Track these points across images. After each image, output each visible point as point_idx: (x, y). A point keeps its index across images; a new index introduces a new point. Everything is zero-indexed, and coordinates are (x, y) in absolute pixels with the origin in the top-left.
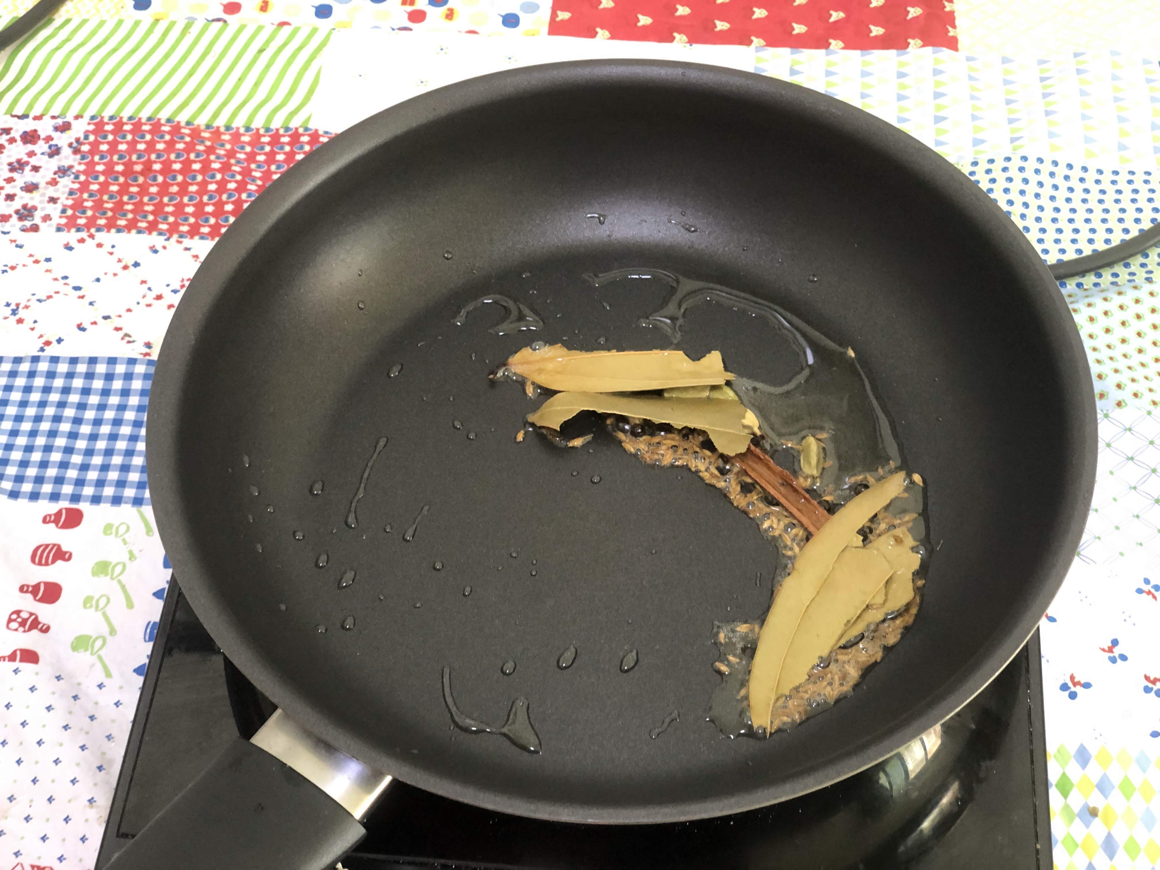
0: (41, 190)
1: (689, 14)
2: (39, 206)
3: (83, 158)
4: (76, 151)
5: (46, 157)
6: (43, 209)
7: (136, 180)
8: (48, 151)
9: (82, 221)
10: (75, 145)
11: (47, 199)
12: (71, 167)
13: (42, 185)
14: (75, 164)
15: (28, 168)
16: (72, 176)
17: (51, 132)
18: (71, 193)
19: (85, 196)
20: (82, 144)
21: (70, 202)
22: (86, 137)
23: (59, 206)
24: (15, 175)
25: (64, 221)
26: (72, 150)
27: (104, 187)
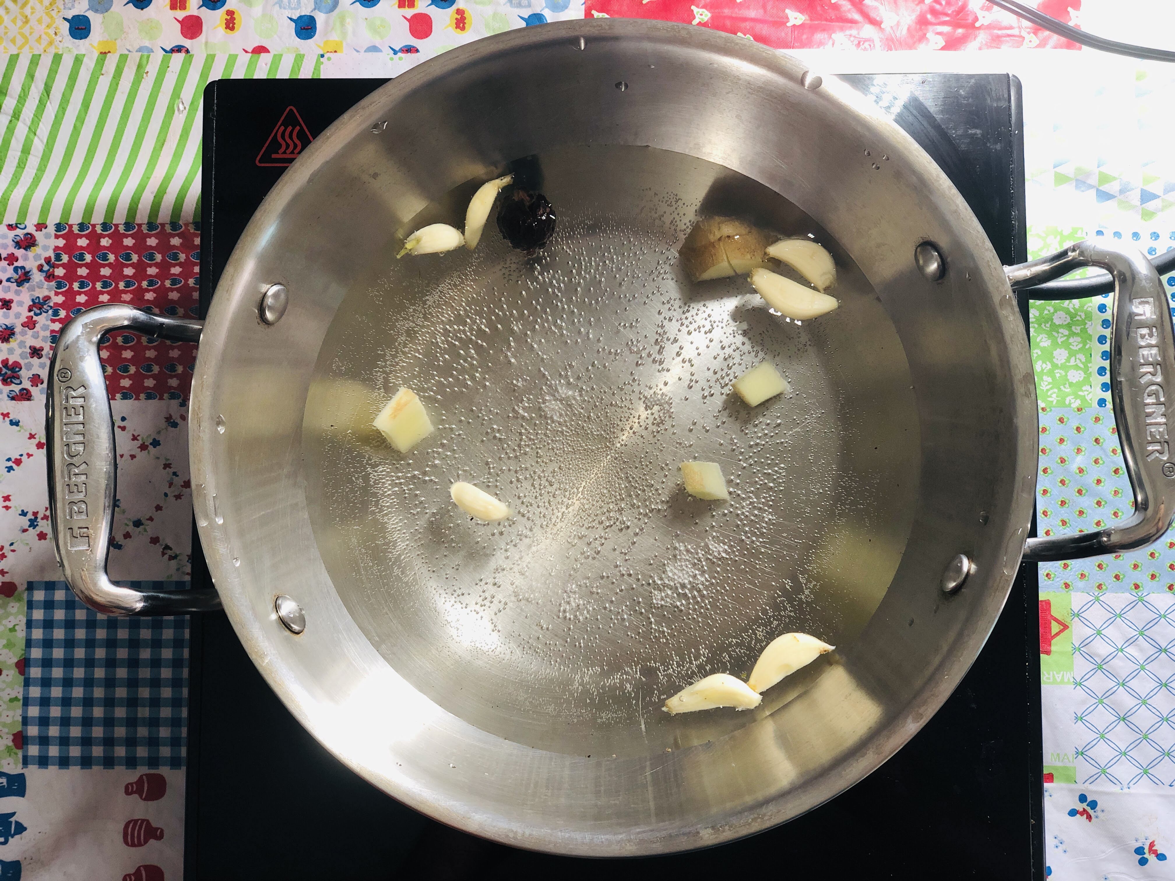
0: (18, 337)
2: (22, 362)
3: (59, 286)
4: (50, 277)
5: (14, 286)
6: (29, 367)
8: (16, 276)
10: (46, 268)
11: (28, 350)
12: (47, 298)
13: (18, 329)
16: (50, 312)
17: (12, 249)
20: (54, 266)
22: (58, 257)
23: (45, 361)
26: (44, 274)
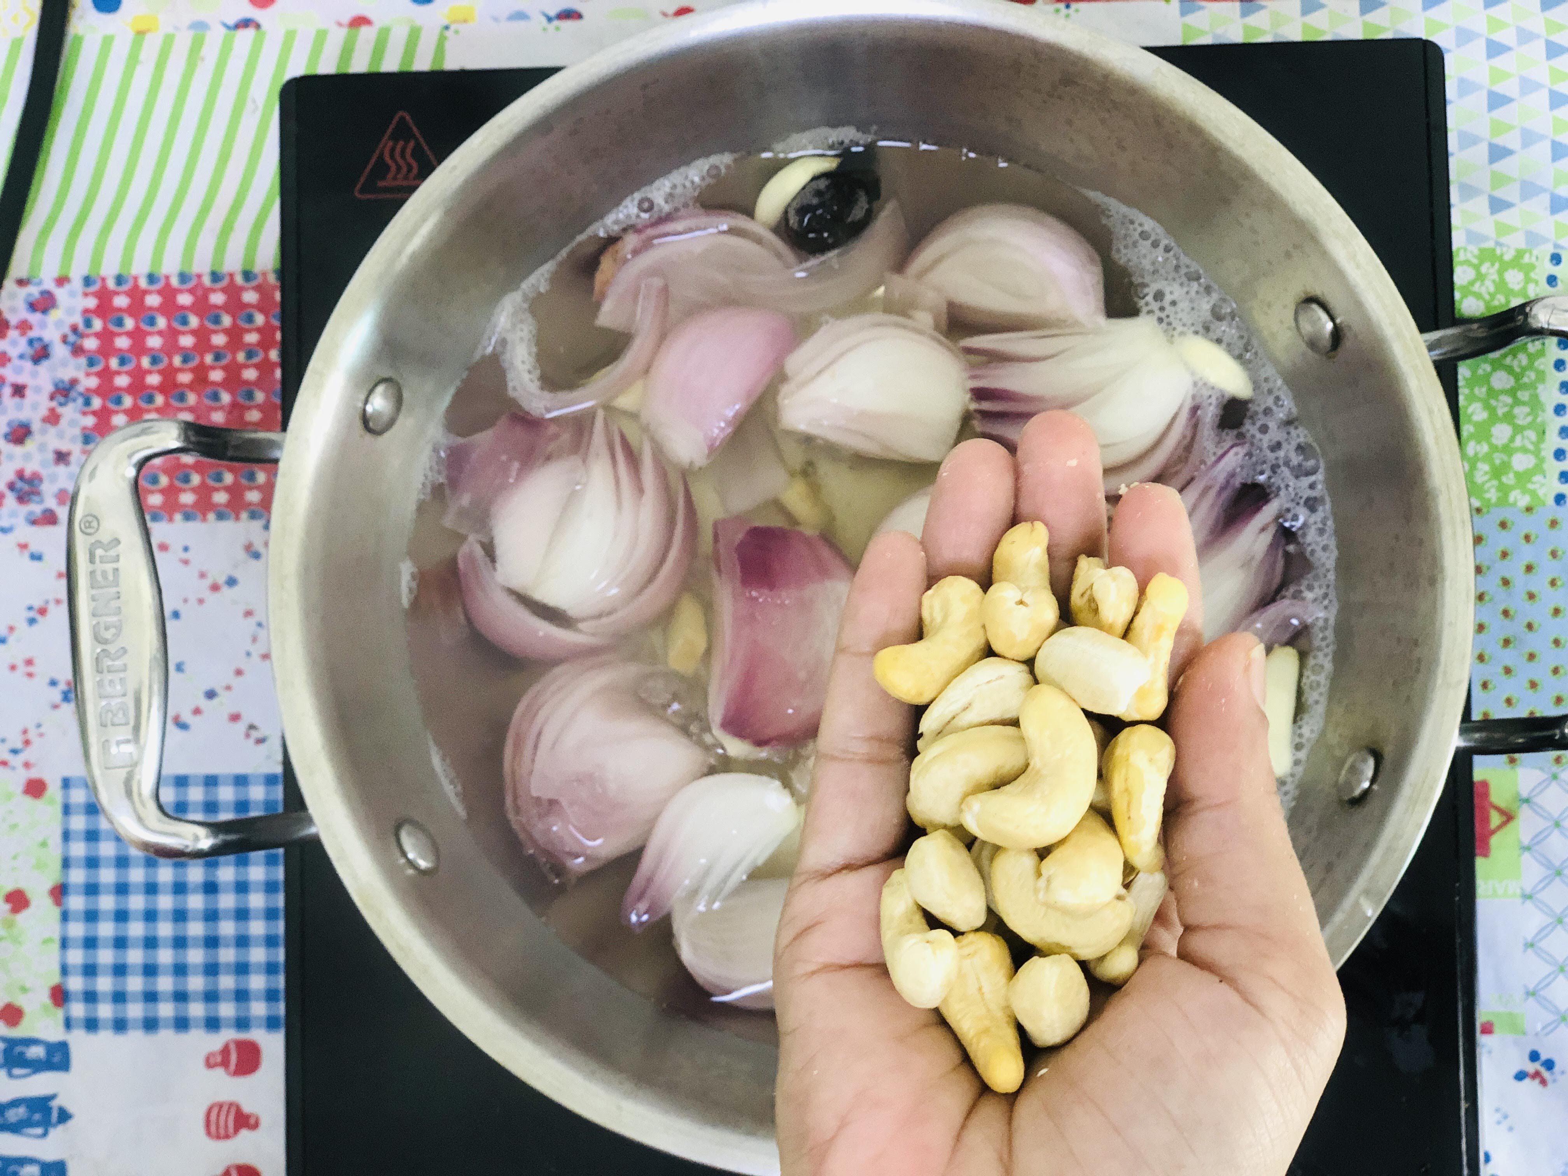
2: (44, 472)
3: (91, 363)
4: (77, 350)
5: (28, 365)
6: (54, 478)
8: (31, 351)
10: (72, 338)
11: (51, 455)
12: (74, 382)
13: (36, 426)
14: (80, 375)
16: (80, 401)
17: (24, 314)
18: (87, 438)
20: (82, 336)
22: (88, 324)
26: (69, 347)
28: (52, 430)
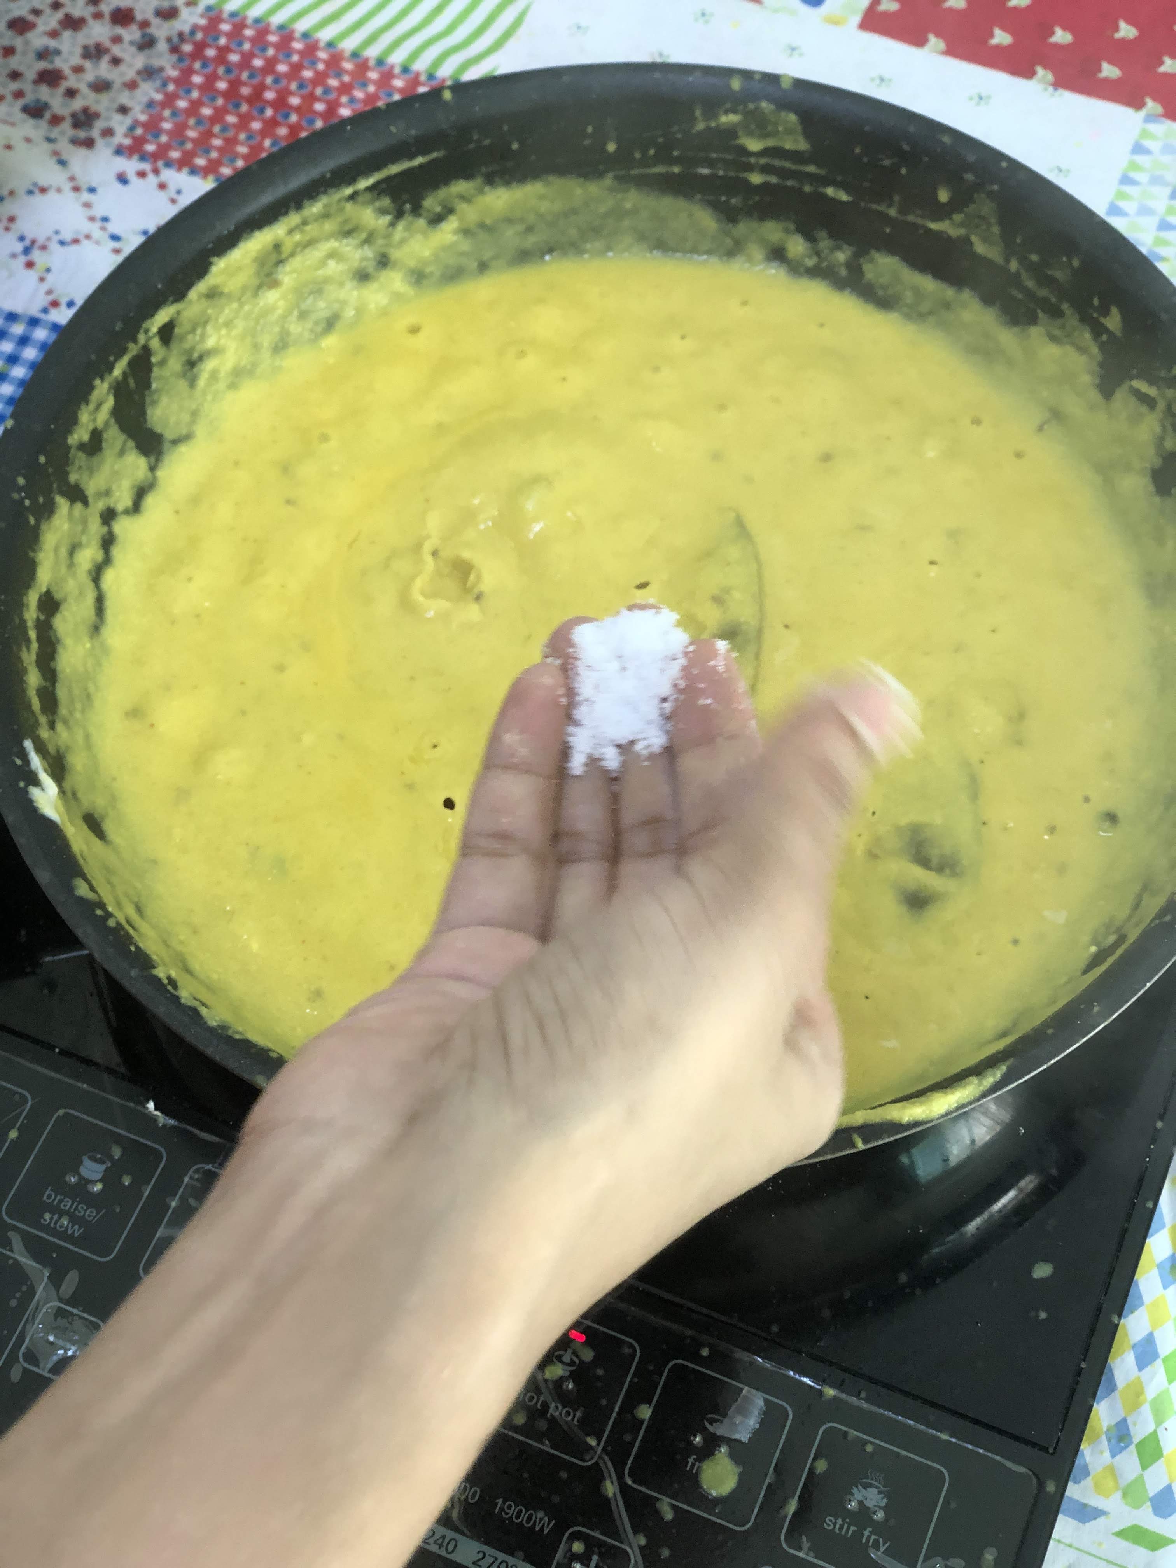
0: (112, 94)
1: (1069, 45)
2: (104, 114)
3: (181, 60)
4: (175, 49)
5: (133, 49)
6: (108, 119)
7: (237, 106)
8: (140, 41)
9: (150, 148)
10: (176, 40)
11: (115, 106)
12: (161, 69)
13: (117, 85)
14: (168, 67)
15: (106, 59)
16: (159, 82)
18: (151, 104)
19: (167, 113)
21: (143, 118)
22: (193, 32)
23: (128, 121)
24: (88, 65)
25: (127, 142)
26: (170, 46)
27: (194, 107)
28: (127, 93)
